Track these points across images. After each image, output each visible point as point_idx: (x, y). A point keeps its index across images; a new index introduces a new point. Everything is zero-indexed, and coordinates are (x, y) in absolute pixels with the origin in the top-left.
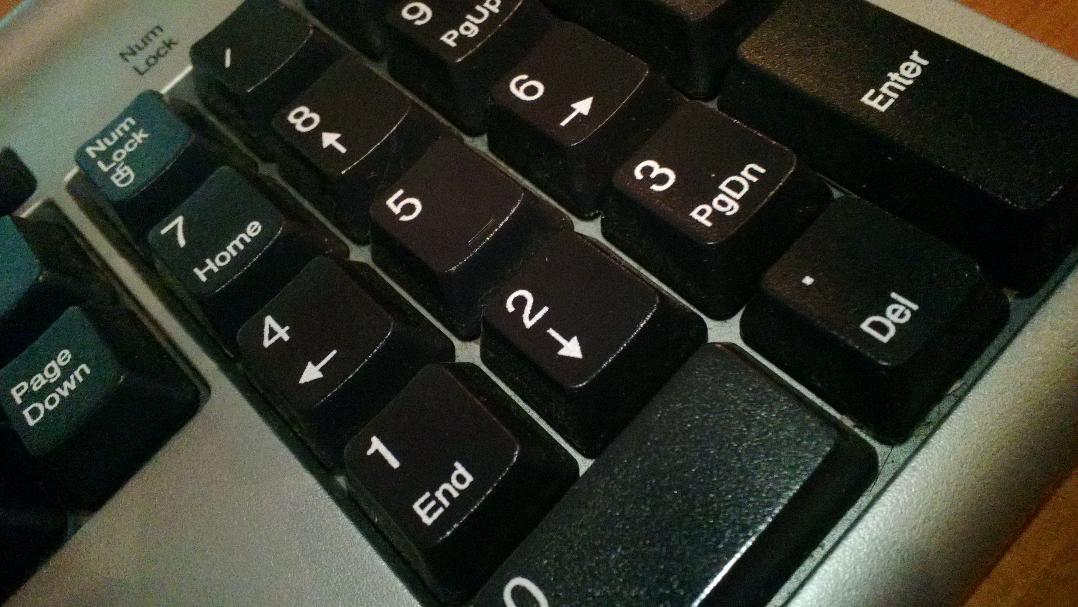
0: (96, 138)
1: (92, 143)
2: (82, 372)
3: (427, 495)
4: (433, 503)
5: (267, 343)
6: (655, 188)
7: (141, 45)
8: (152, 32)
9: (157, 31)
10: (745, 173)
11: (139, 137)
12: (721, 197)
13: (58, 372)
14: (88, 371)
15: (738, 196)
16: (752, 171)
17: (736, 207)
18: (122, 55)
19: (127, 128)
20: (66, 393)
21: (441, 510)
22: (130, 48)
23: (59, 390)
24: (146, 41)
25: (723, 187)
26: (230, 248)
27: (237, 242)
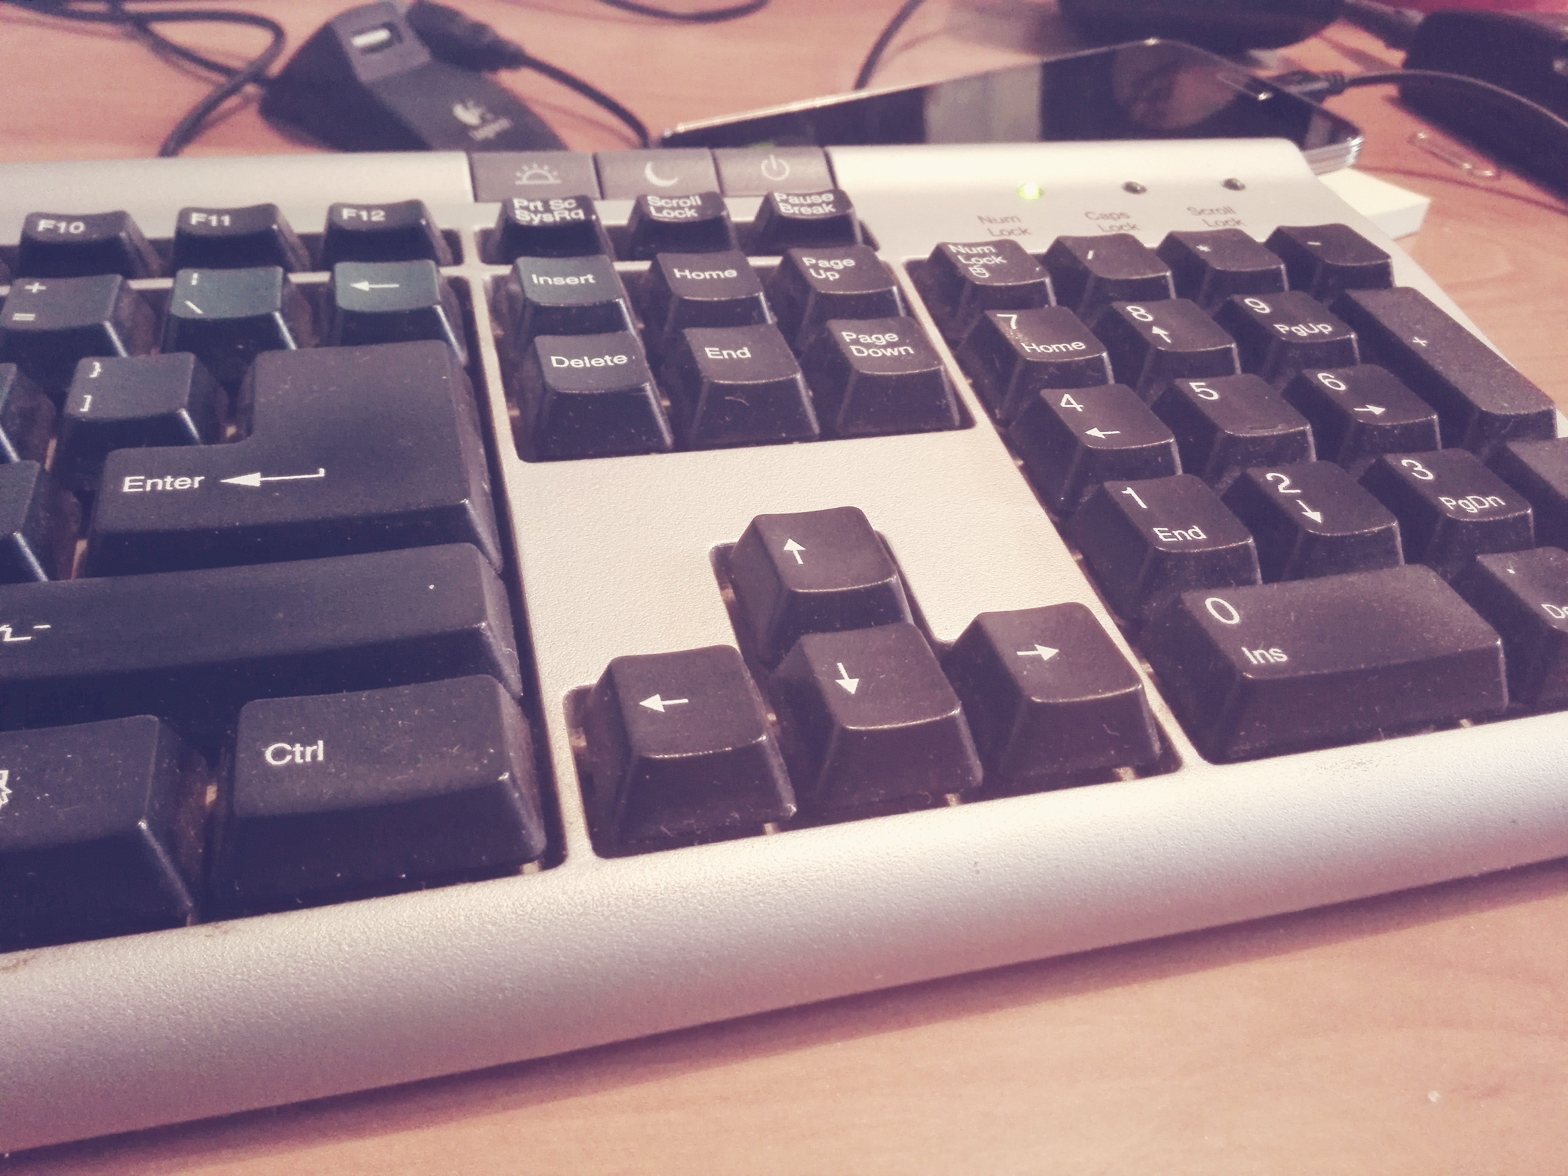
0: (959, 244)
1: (955, 245)
2: (906, 350)
3: (1166, 529)
4: (1170, 534)
5: (1063, 404)
6: (1415, 474)
7: (999, 221)
8: (1012, 218)
9: (1015, 220)
10: (1489, 499)
11: (999, 260)
12: (1465, 501)
13: (884, 343)
14: (912, 352)
15: (1479, 507)
16: (1495, 501)
17: (1476, 511)
18: (980, 218)
19: (987, 251)
20: (888, 354)
21: (1175, 539)
22: (989, 218)
23: (882, 350)
24: (1004, 220)
25: (1469, 498)
26: (1054, 346)
27: (1061, 346)
